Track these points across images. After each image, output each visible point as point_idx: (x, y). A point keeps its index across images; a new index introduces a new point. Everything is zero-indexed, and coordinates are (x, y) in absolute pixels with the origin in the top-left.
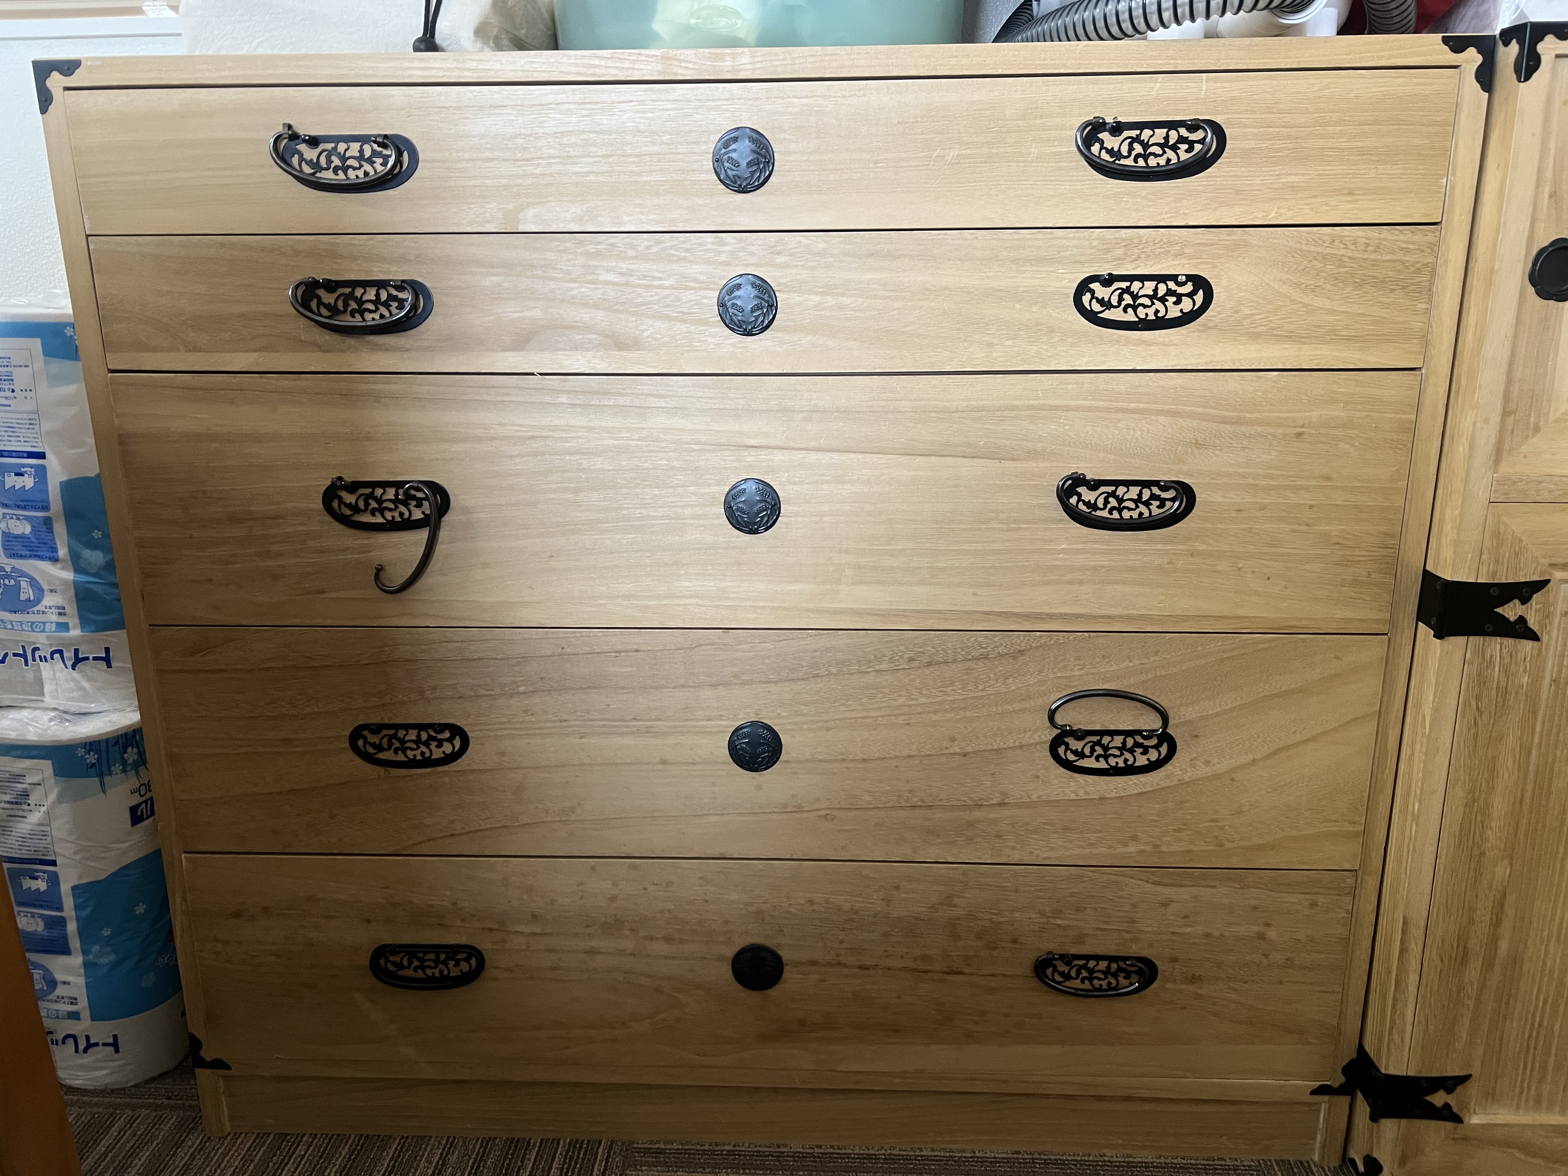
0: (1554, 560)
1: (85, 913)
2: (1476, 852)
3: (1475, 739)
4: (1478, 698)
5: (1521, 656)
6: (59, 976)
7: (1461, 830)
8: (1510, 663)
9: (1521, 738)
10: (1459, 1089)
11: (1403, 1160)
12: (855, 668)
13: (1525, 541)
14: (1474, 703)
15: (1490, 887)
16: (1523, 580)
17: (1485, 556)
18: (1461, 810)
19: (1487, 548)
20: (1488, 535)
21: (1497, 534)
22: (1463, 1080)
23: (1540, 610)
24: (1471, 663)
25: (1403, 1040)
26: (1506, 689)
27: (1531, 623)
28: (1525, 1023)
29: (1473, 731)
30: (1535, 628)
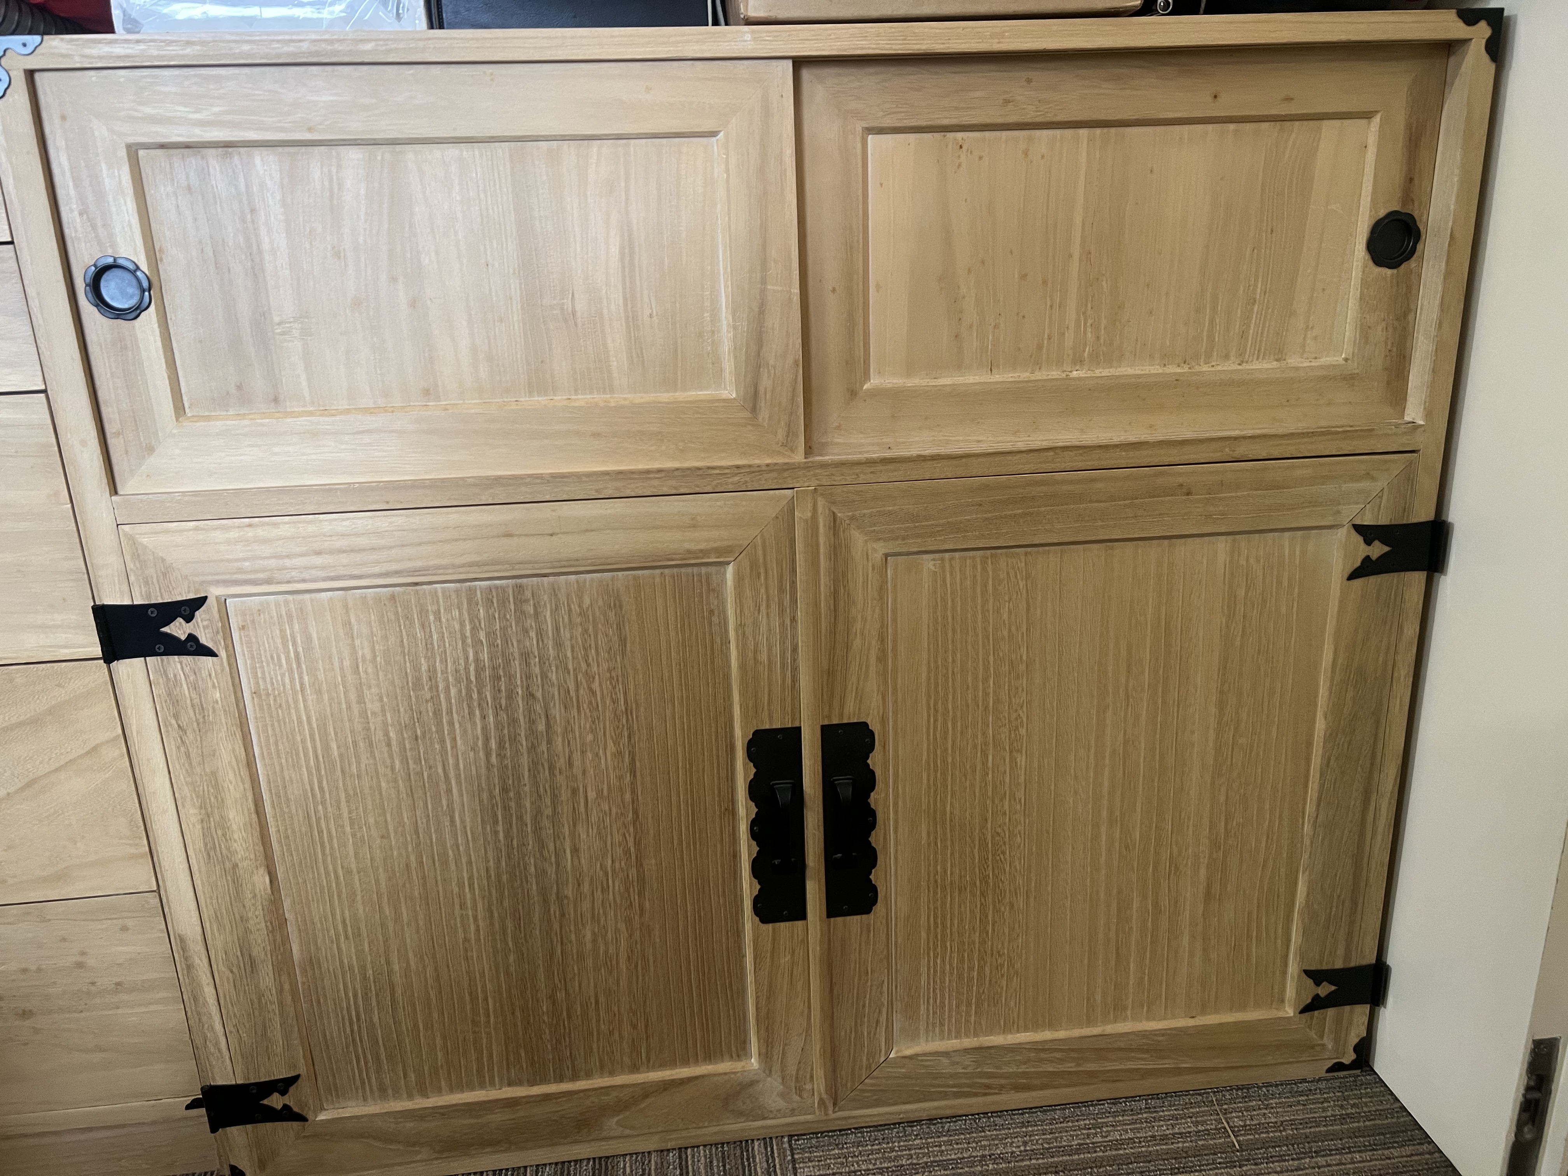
0: (206, 577)
2: (228, 865)
3: (188, 756)
4: (176, 716)
5: (205, 674)
7: (206, 845)
8: (197, 680)
9: (234, 750)
10: (292, 1089)
11: (262, 1165)
13: (169, 559)
14: (173, 722)
15: (255, 896)
16: (180, 598)
17: (132, 578)
18: (199, 827)
19: (131, 570)
20: (127, 559)
21: (137, 557)
22: (293, 1080)
23: (208, 627)
24: (157, 682)
25: (220, 1051)
26: (202, 705)
27: (204, 640)
28: (343, 1019)
29: (182, 749)
30: (210, 645)
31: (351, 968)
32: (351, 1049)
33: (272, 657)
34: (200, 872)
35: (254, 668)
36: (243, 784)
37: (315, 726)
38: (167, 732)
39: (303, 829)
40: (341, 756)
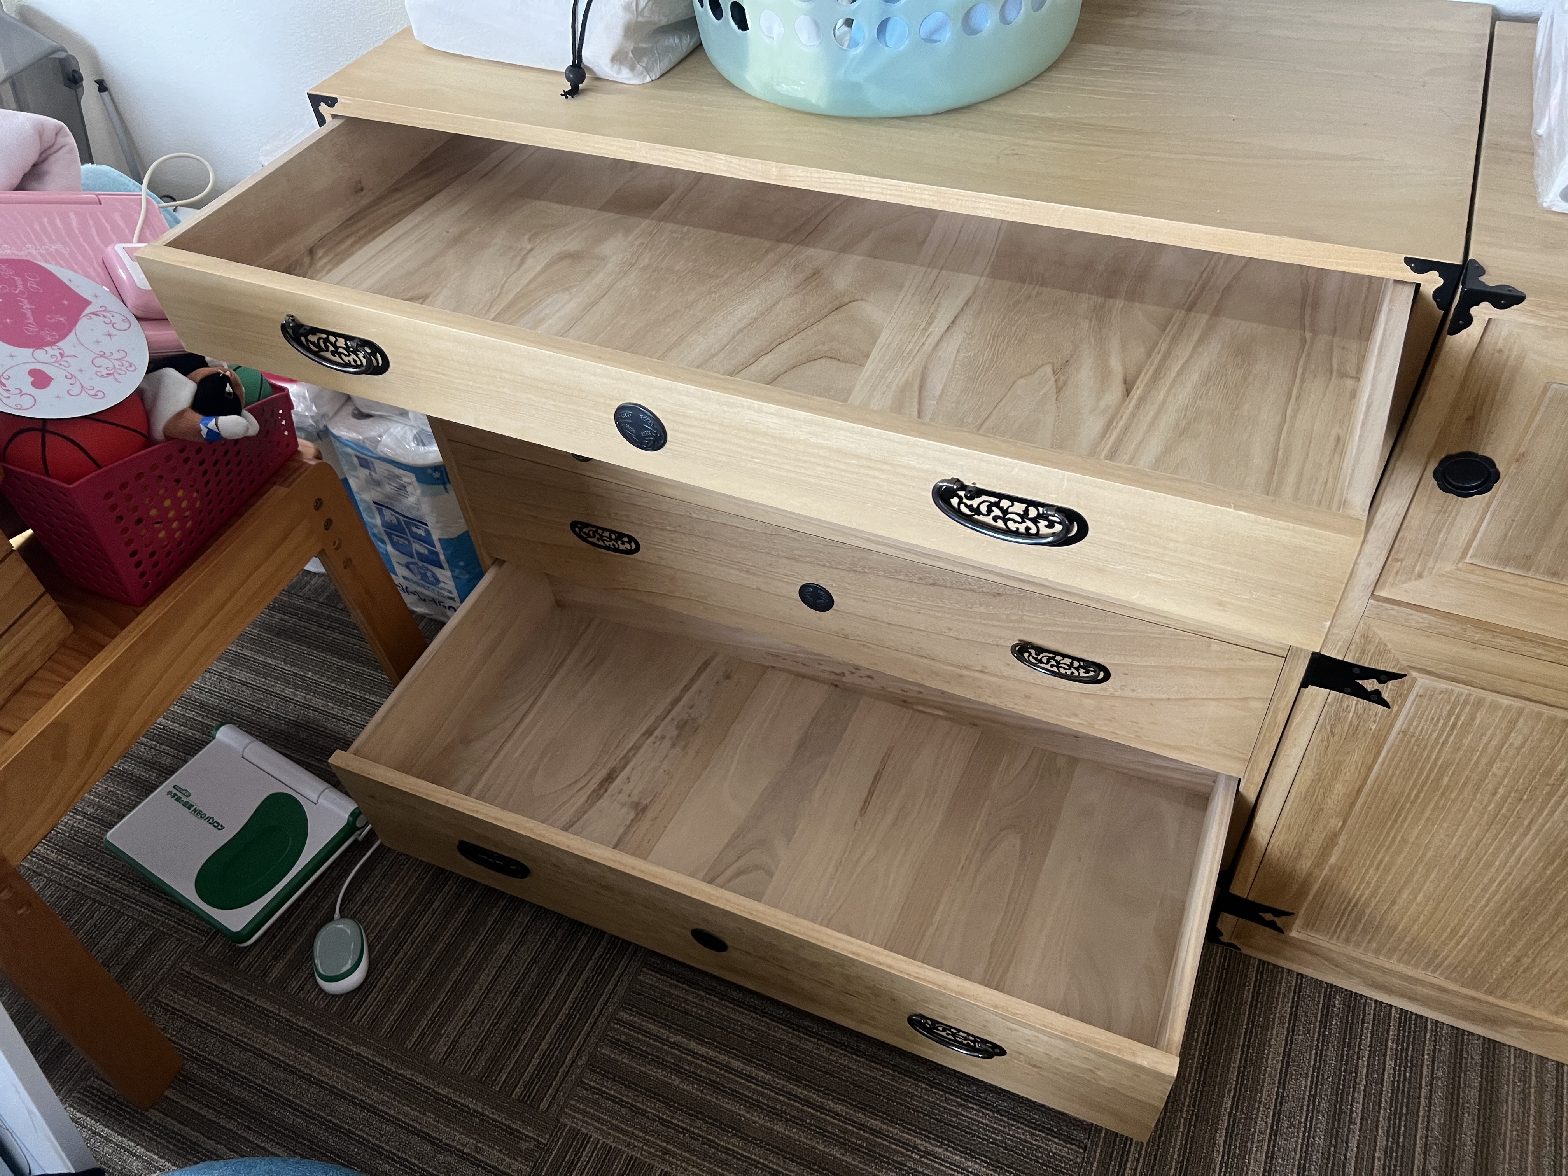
0: (1413, 664)
1: (449, 552)
2: (1316, 807)
3: (1327, 748)
4: (1333, 726)
5: (1372, 713)
6: (441, 578)
7: (1307, 792)
8: (1363, 714)
9: (1365, 757)
10: (1285, 917)
12: (882, 573)
13: (1390, 646)
14: (1329, 728)
15: (1325, 828)
16: (1382, 669)
17: (1353, 647)
19: (1356, 643)
20: (1357, 636)
21: (1365, 637)
22: (1288, 914)
23: (1394, 690)
24: (1331, 705)
25: (1246, 881)
26: (1357, 727)
27: (1385, 696)
28: (1343, 902)
29: (1325, 743)
30: (1388, 700)
31: (1369, 883)
32: (1339, 916)
33: (1433, 719)
34: (1293, 802)
35: (1413, 719)
36: (1359, 775)
37: (1439, 763)
38: (1320, 731)
39: (1386, 809)
40: (1447, 786)
